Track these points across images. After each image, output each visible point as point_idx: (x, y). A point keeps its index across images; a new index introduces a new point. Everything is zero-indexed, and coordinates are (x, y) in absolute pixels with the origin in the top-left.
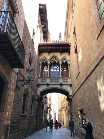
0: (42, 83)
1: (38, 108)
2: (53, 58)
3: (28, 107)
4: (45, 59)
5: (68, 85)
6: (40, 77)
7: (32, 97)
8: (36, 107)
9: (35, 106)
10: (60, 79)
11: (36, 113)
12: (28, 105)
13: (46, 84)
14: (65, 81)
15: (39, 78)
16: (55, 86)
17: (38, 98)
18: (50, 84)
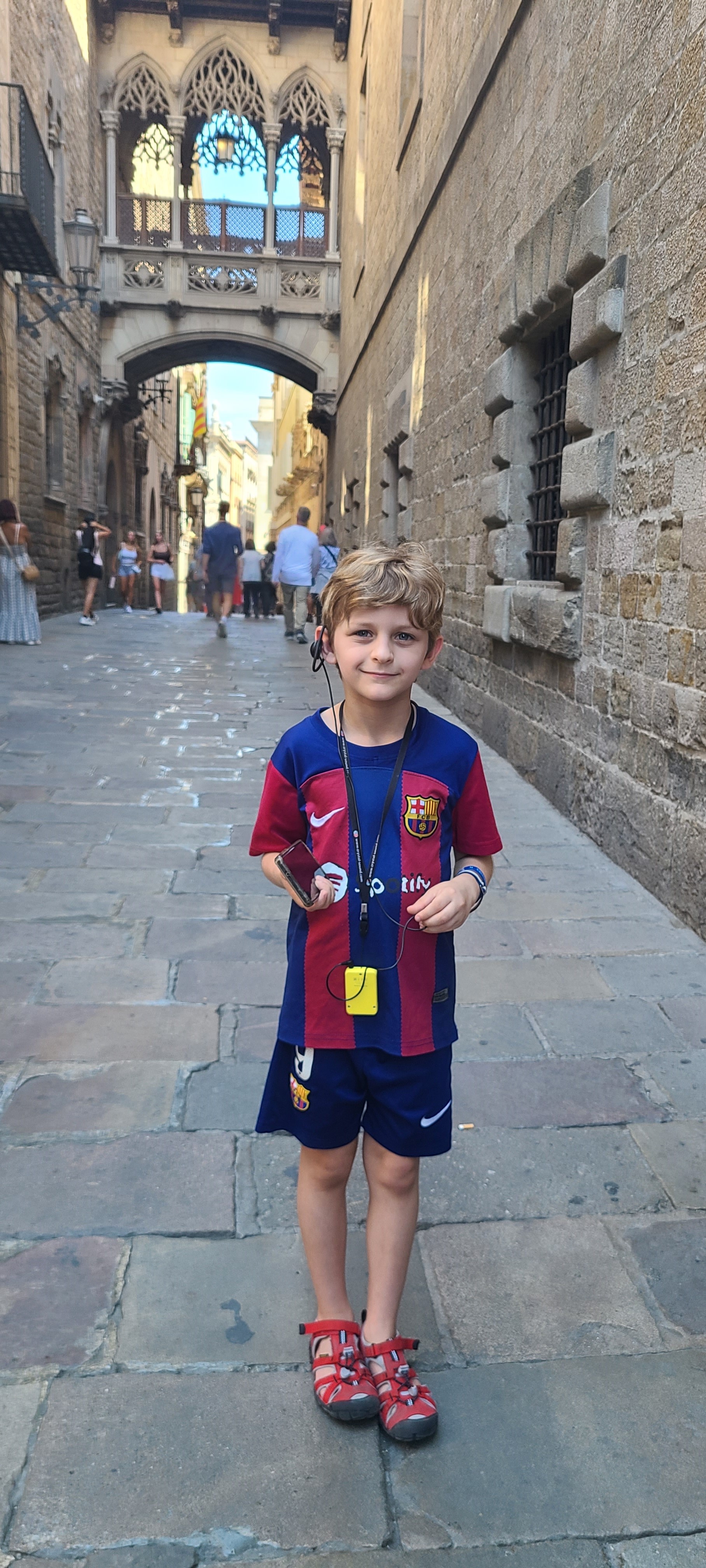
0: (130, 296)
1: (110, 465)
2: (212, 75)
3: (66, 461)
4: (144, 76)
5: (318, 316)
6: (111, 240)
7: (78, 402)
8: (103, 460)
9: (95, 451)
10: (261, 269)
11: (101, 496)
12: (65, 450)
13: (160, 307)
14: (300, 284)
15: (103, 250)
16: (223, 326)
17: (109, 402)
18: (190, 309)
